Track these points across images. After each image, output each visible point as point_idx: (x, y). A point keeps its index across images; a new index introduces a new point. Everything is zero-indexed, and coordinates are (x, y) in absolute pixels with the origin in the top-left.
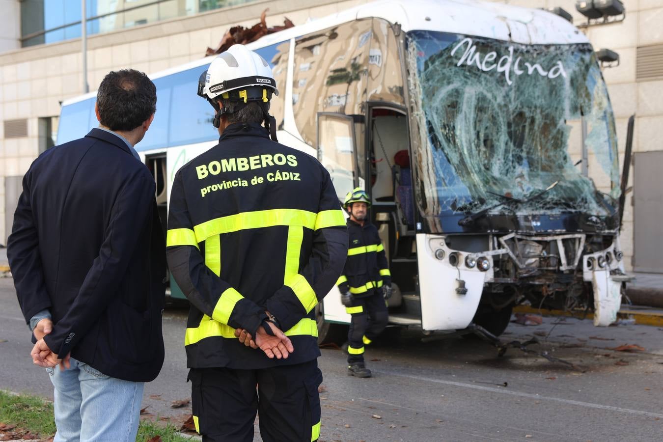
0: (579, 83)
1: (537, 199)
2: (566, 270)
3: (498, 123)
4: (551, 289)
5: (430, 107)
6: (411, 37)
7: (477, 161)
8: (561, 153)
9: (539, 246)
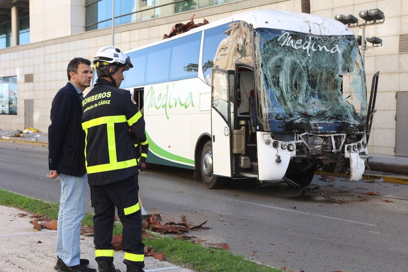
0: (347, 56)
1: (321, 115)
2: (335, 152)
3: (303, 75)
4: (328, 161)
5: (266, 67)
6: (257, 31)
7: (290, 95)
8: (337, 92)
9: (322, 139)
